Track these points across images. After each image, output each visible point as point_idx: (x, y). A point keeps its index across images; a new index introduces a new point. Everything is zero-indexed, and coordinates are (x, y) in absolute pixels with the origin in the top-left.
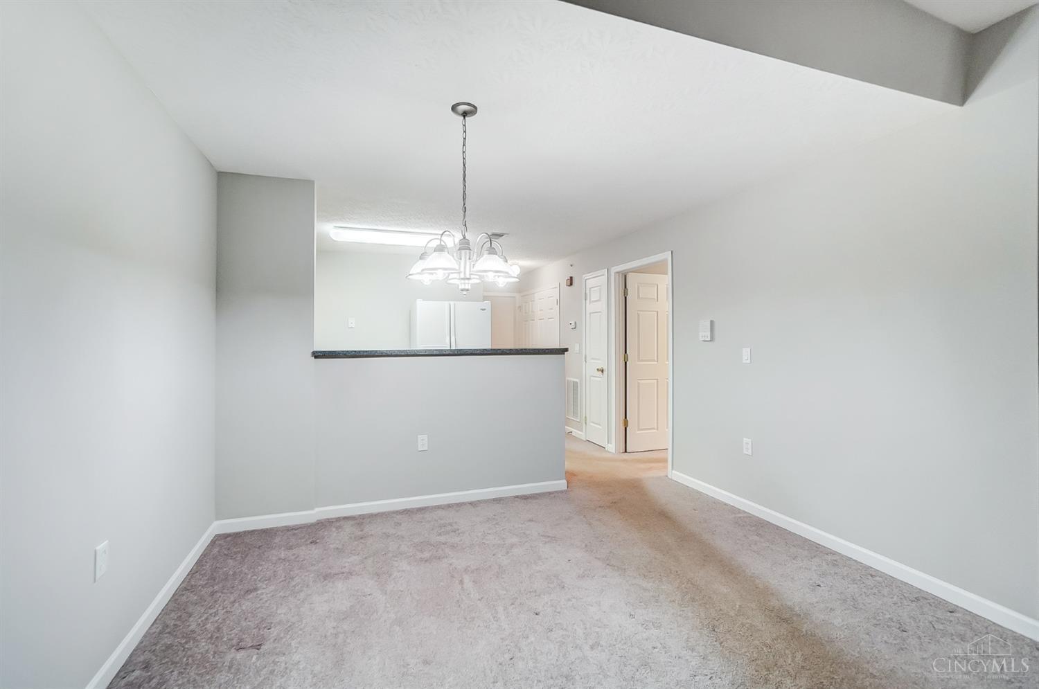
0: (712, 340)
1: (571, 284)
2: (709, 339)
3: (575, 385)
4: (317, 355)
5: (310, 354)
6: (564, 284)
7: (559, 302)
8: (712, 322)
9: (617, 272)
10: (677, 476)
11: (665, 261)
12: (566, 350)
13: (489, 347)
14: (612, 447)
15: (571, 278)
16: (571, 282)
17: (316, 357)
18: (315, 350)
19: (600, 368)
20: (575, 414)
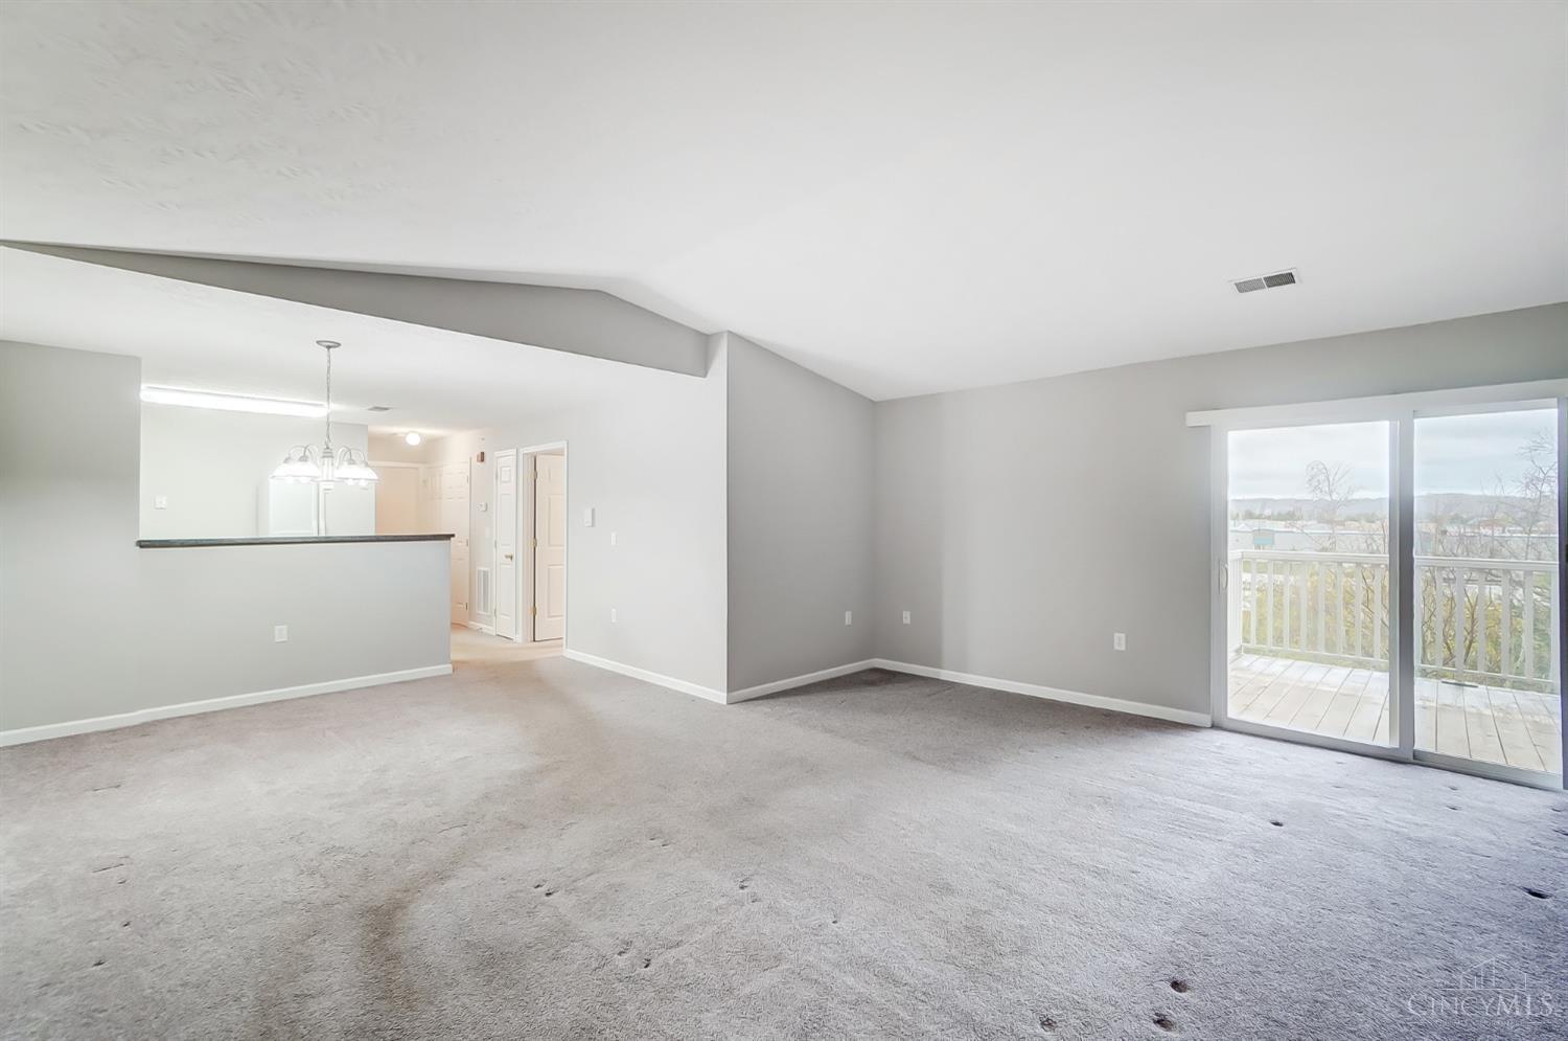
0: (593, 525)
1: (482, 460)
2: (590, 524)
3: (485, 573)
4: (142, 544)
5: (134, 544)
6: (475, 460)
7: (470, 480)
8: (593, 510)
9: (527, 454)
10: (570, 653)
11: (562, 450)
12: (453, 535)
13: (372, 533)
14: (519, 637)
15: (483, 454)
16: (482, 457)
17: (141, 547)
18: (141, 539)
19: (509, 554)
20: (485, 609)
